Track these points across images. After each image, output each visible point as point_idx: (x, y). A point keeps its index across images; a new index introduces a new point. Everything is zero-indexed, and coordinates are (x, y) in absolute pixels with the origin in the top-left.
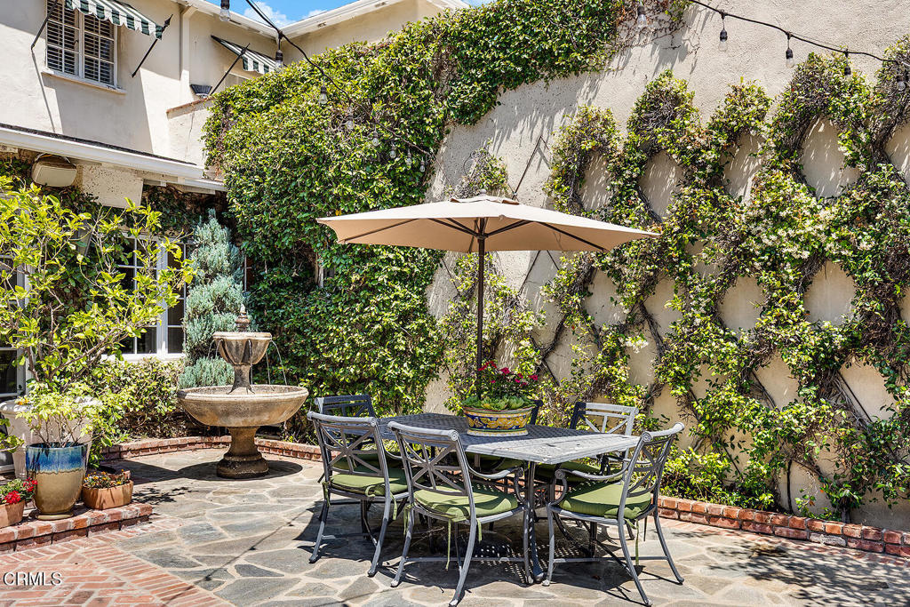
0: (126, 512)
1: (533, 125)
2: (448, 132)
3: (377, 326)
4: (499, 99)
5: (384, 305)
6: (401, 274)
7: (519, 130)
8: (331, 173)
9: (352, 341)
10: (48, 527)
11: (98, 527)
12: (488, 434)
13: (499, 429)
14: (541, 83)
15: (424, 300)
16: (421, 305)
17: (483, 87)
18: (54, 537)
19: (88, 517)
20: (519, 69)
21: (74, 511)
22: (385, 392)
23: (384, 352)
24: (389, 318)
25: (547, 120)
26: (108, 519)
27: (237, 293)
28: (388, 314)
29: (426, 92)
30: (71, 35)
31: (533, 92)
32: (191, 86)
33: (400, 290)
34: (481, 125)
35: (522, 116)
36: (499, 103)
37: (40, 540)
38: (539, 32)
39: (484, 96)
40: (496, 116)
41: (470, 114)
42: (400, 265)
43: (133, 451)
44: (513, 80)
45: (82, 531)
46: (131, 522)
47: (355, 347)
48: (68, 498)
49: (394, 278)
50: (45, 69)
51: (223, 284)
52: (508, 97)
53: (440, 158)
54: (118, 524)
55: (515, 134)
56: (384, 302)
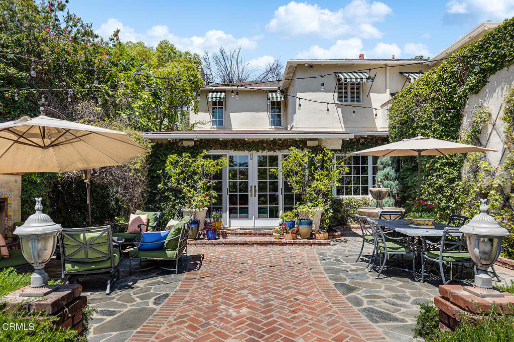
0: (323, 242)
1: (502, 89)
2: (468, 99)
3: (436, 185)
4: (488, 80)
5: (440, 176)
6: (447, 163)
7: (497, 92)
8: (415, 125)
9: (428, 191)
10: (300, 242)
11: (315, 244)
12: (414, 226)
13: (418, 224)
14: (505, 69)
15: (460, 173)
16: (458, 176)
17: (479, 77)
18: (302, 244)
19: (312, 241)
20: (493, 65)
21: (309, 239)
22: (442, 213)
23: (439, 196)
24: (441, 182)
25: (508, 86)
26: (317, 242)
27: (392, 173)
28: (442, 180)
29: (454, 84)
30: (346, 88)
31: (502, 73)
32: (391, 94)
33: (447, 169)
34: (481, 94)
35: (498, 86)
36: (488, 82)
37: (299, 245)
38: (501, 46)
39: (480, 80)
40: (487, 88)
41: (475, 89)
42: (448, 159)
43: (355, 228)
44: (493, 71)
45: (310, 245)
46: (325, 244)
47: (430, 194)
48: (307, 234)
49: (444, 165)
50: (337, 102)
51: (387, 169)
52: (492, 79)
53: (466, 110)
54: (321, 244)
55: (495, 95)
56: (439, 175)
